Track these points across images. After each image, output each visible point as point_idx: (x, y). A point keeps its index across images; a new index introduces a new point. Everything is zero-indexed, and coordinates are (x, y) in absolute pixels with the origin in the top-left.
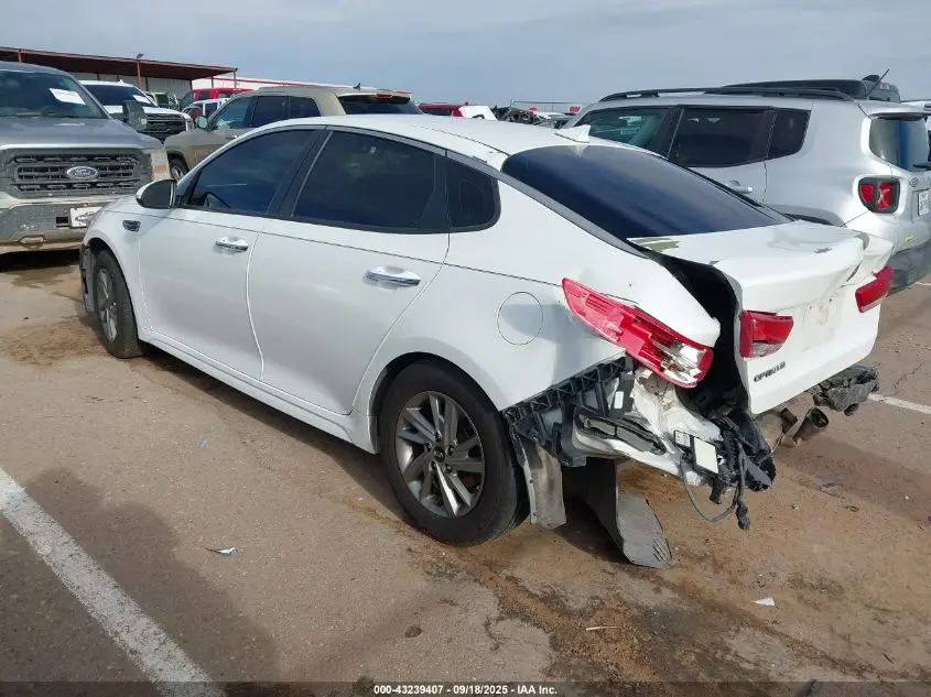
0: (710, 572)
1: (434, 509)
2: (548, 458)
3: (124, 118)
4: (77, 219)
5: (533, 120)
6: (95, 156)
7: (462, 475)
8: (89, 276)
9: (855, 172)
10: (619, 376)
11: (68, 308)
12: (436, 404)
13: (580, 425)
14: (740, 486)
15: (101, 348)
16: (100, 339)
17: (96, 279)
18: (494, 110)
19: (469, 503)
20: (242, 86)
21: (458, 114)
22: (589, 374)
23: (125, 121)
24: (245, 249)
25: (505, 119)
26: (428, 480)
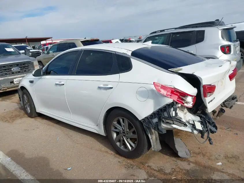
0: (202, 157)
1: (124, 150)
2: (154, 131)
3: (25, 53)
4: (15, 82)
5: (130, 41)
6: (19, 64)
7: (131, 139)
8: (21, 96)
9: (219, 45)
10: (173, 107)
11: (16, 106)
12: (121, 120)
13: (163, 122)
14: (208, 133)
15: (26, 116)
16: (25, 113)
17: (23, 97)
18: (120, 40)
19: (134, 147)
20: (54, 41)
21: (111, 42)
22: (164, 107)
23: (25, 54)
24: (63, 84)
25: (123, 42)
26: (122, 141)
